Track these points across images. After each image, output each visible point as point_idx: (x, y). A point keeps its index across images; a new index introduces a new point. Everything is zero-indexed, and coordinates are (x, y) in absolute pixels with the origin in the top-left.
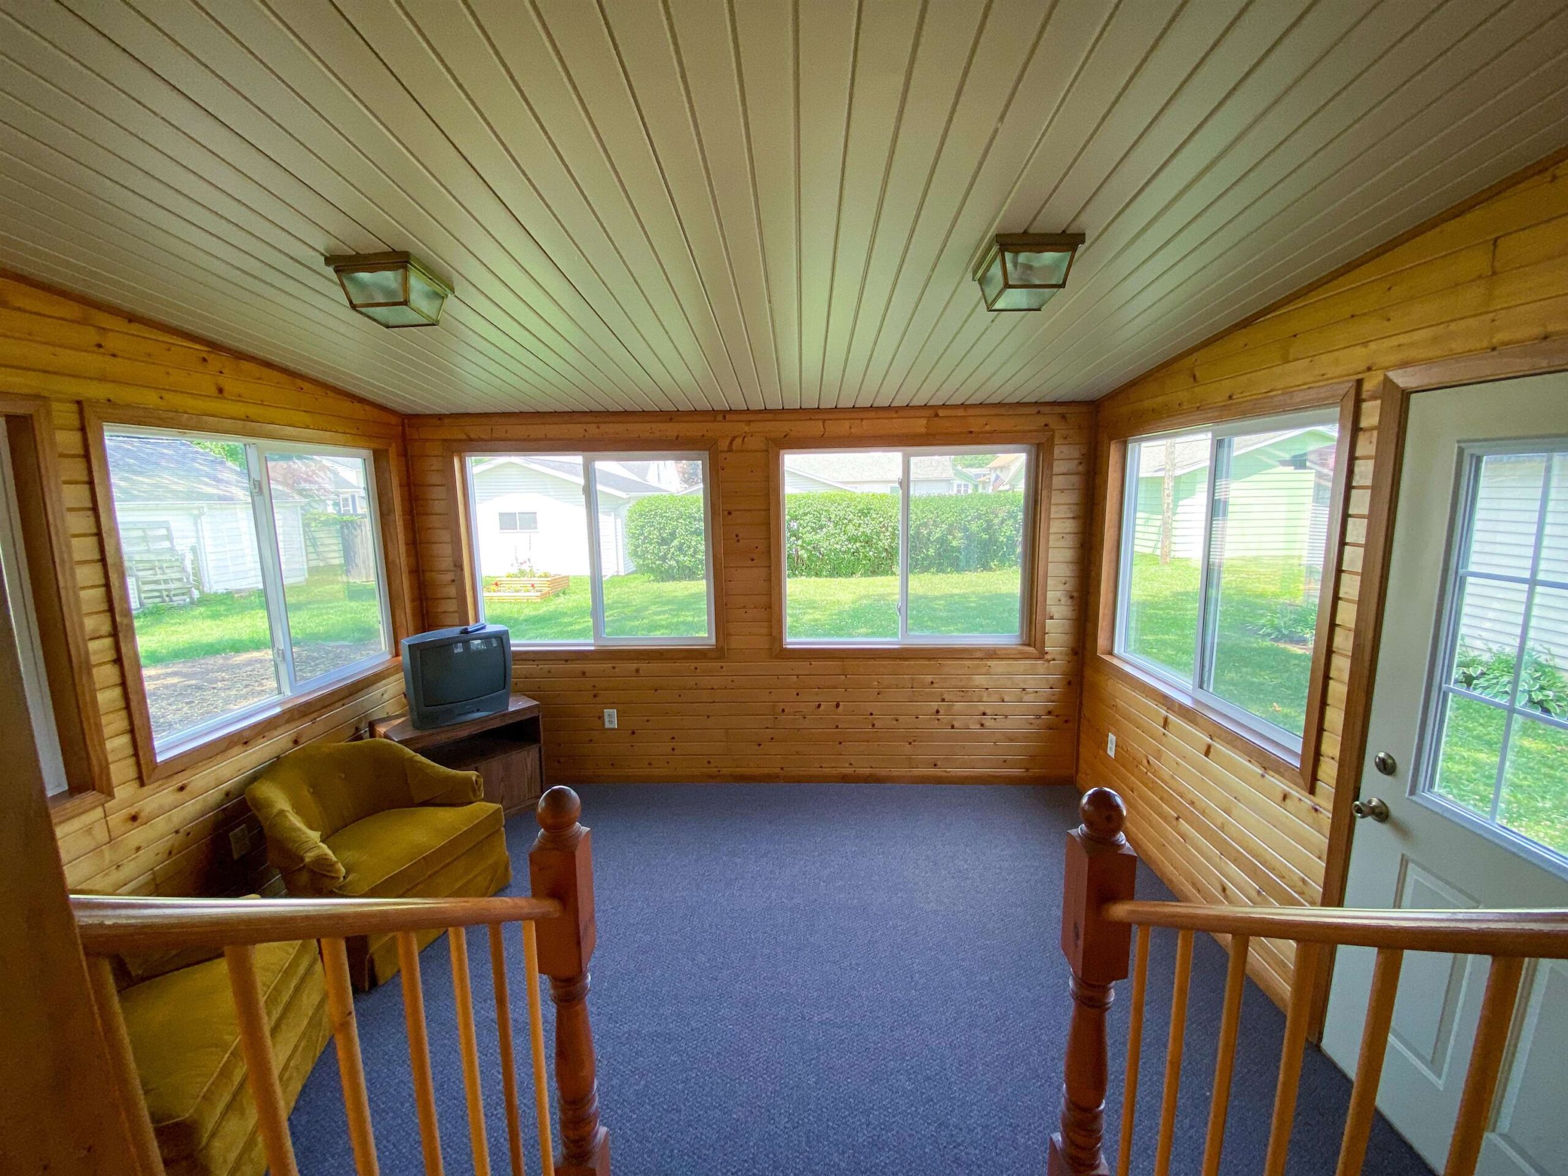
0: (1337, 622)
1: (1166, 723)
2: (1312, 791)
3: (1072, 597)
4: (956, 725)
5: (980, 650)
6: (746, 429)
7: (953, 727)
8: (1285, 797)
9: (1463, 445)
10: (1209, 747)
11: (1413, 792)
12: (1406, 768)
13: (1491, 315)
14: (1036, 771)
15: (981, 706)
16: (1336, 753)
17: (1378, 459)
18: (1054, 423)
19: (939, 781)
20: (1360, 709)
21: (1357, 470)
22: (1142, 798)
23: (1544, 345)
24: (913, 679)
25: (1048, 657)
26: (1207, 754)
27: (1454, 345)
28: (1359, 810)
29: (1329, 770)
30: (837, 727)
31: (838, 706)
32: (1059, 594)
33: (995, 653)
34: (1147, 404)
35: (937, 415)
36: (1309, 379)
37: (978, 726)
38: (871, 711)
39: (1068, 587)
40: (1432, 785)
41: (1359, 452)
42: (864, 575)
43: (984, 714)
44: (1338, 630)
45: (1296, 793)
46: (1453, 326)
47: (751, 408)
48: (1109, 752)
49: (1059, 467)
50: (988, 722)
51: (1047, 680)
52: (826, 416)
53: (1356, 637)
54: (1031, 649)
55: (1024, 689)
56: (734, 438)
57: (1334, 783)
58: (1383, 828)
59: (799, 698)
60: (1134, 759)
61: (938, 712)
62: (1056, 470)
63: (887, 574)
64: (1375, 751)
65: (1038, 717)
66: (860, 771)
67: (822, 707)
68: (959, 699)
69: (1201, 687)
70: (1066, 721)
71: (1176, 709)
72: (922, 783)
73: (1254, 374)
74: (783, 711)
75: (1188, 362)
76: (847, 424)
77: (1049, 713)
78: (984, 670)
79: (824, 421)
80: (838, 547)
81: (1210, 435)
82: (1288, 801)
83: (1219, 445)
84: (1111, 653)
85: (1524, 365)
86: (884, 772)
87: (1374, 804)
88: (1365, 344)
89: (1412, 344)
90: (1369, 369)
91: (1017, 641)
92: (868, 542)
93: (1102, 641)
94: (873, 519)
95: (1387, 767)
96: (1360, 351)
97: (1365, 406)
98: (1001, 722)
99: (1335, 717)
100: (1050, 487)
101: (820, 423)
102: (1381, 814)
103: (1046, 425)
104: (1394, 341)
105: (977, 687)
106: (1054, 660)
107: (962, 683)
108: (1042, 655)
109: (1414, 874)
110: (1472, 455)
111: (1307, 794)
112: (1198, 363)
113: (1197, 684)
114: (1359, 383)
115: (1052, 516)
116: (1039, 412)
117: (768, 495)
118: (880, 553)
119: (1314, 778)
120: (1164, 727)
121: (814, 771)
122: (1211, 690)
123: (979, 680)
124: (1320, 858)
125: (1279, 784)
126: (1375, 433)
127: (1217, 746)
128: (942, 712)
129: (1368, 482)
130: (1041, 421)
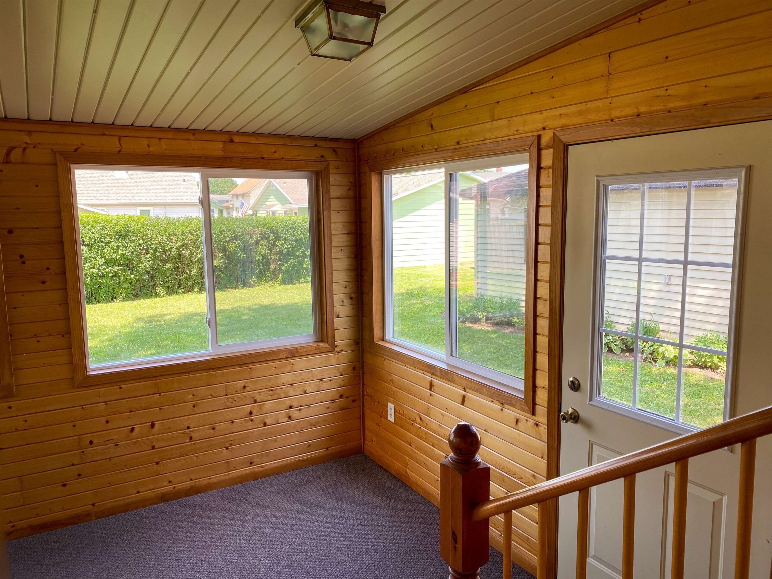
0: (538, 296)
1: (431, 386)
2: (533, 414)
3: (351, 298)
4: (268, 421)
5: (283, 350)
6: (27, 139)
7: (265, 424)
8: (517, 422)
9: (599, 179)
10: (464, 397)
11: (591, 399)
12: (585, 385)
13: (608, 100)
14: (334, 449)
15: (288, 402)
16: (546, 384)
17: (554, 186)
18: (329, 155)
19: (255, 477)
20: (557, 351)
21: (542, 194)
22: (417, 448)
23: (638, 120)
24: (226, 386)
25: (337, 349)
26: (463, 403)
27: (589, 117)
28: (564, 418)
29: (542, 396)
30: (153, 448)
31: (153, 426)
32: (342, 296)
33: (297, 352)
34: (399, 145)
35: (232, 141)
36: (509, 133)
37: (287, 419)
38: (187, 424)
39: (347, 290)
40: (600, 393)
41: (542, 183)
42: (127, 298)
43: (291, 407)
44: (539, 301)
45: (524, 416)
46: (589, 105)
47: (32, 118)
48: (389, 418)
49: (335, 192)
50: (294, 413)
51: (338, 368)
52: (121, 133)
53: (550, 304)
54: (324, 345)
55: (321, 380)
56: (13, 148)
57: (546, 404)
58: (577, 427)
59: (110, 425)
60: (410, 419)
61: (251, 413)
62: (333, 194)
63: (151, 297)
64: (567, 378)
65: (333, 401)
66: (179, 486)
67: (137, 430)
68: (269, 398)
69: (451, 355)
70: (354, 401)
71: (438, 374)
72: (240, 482)
73: (473, 127)
74: (91, 442)
75: (426, 115)
76: (145, 142)
77: (341, 396)
78: (288, 368)
79: (120, 137)
80: (95, 271)
81: (443, 170)
82: (519, 424)
83: (450, 178)
84: (383, 339)
85: (627, 131)
86: (205, 481)
87: (570, 412)
88: (541, 112)
89: (567, 115)
90: (544, 129)
91: (313, 339)
92: (128, 265)
93: (377, 332)
94: (133, 241)
95: (575, 386)
96: (538, 116)
97: (543, 152)
98: (305, 412)
99: (543, 360)
100: (329, 208)
101: (116, 139)
102: (575, 418)
103: (322, 157)
104: (556, 112)
105: (284, 384)
106: (342, 351)
107: (270, 384)
108: (333, 348)
109: (596, 450)
110: (604, 185)
111: (531, 416)
112: (433, 116)
113: (449, 354)
114: (539, 137)
115: (333, 233)
116: (316, 146)
117: (59, 212)
118: (142, 275)
119: (534, 404)
120: (430, 390)
121: (133, 498)
122: (458, 356)
123: (286, 378)
124: (542, 458)
125: (511, 413)
126: (551, 170)
127: (471, 396)
128: (255, 412)
129: (549, 203)
130: (317, 153)
